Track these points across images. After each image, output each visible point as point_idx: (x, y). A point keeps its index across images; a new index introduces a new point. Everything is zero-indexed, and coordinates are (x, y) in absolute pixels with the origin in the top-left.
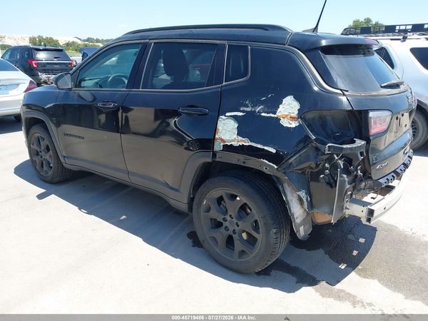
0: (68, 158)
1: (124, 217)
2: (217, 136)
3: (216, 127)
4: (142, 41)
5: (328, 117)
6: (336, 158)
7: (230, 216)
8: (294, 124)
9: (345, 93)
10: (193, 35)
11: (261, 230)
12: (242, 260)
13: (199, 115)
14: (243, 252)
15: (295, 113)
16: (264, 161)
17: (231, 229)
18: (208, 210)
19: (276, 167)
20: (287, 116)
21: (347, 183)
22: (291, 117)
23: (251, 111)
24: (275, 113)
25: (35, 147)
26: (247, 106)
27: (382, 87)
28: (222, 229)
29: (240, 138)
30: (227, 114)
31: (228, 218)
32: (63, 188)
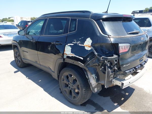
0: (24, 59)
1: (40, 81)
2: (64, 53)
3: (64, 49)
5: (104, 46)
6: (106, 62)
7: (71, 83)
8: (89, 49)
9: (110, 36)
11: (80, 89)
12: (74, 100)
13: (60, 45)
14: (74, 97)
15: (90, 44)
16: (79, 62)
17: (71, 88)
18: (63, 80)
19: (83, 65)
20: (87, 45)
21: (110, 72)
22: (89, 46)
23: (76, 44)
24: (83, 44)
26: (75, 42)
27: (128, 34)
28: (68, 88)
29: (72, 54)
30: (68, 44)
31: (70, 84)
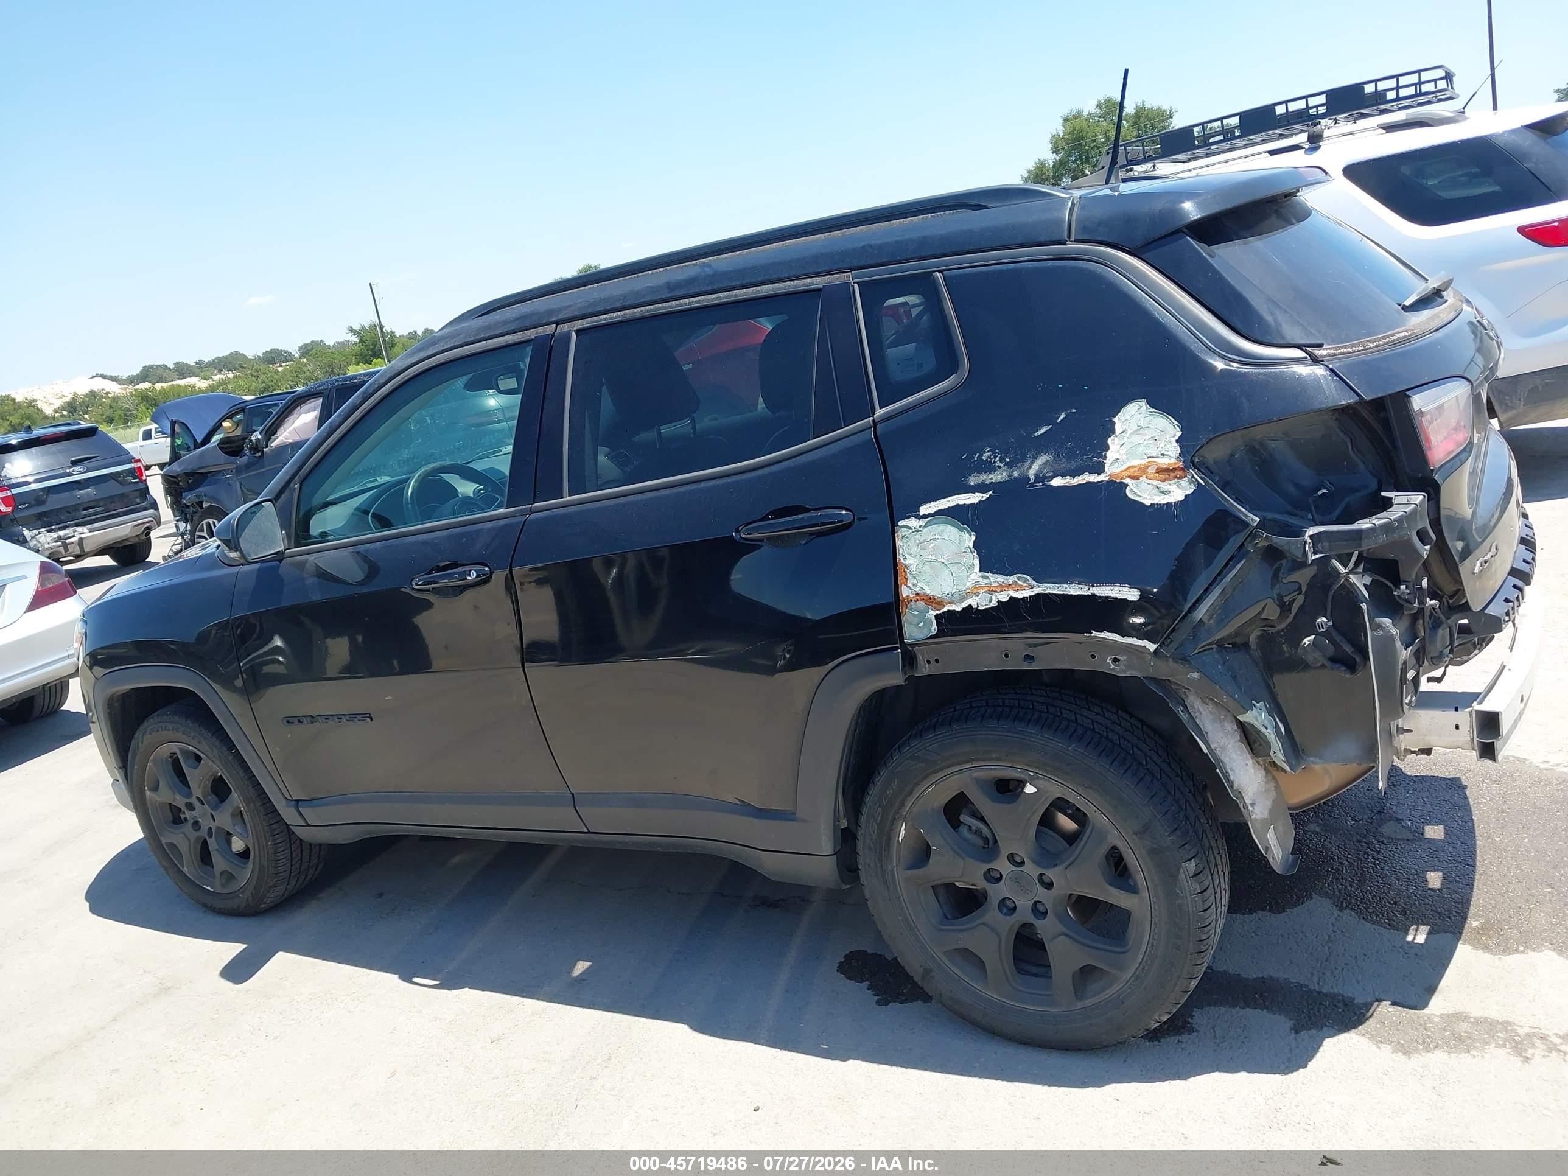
0: (312, 801)
1: (581, 966)
2: (905, 592)
3: (895, 564)
4: (531, 334)
5: (1273, 445)
6: (1342, 570)
7: (1011, 858)
8: (1177, 492)
9: (1318, 352)
10: (716, 276)
11: (1140, 879)
12: (1088, 1002)
13: (819, 534)
14: (1086, 974)
15: (1170, 453)
16: (1105, 635)
17: (1024, 904)
18: (923, 854)
19: (1152, 647)
20: (1143, 469)
21: (1398, 644)
22: (1160, 471)
23: (1010, 482)
24: (1099, 469)
25: (166, 795)
26: (990, 468)
27: (1405, 309)
28: (991, 914)
29: (996, 579)
30: (924, 510)
31: (1004, 866)
32: (306, 917)
